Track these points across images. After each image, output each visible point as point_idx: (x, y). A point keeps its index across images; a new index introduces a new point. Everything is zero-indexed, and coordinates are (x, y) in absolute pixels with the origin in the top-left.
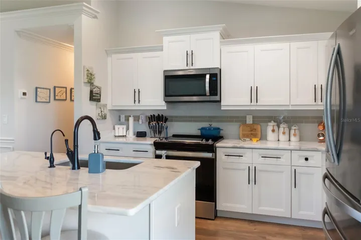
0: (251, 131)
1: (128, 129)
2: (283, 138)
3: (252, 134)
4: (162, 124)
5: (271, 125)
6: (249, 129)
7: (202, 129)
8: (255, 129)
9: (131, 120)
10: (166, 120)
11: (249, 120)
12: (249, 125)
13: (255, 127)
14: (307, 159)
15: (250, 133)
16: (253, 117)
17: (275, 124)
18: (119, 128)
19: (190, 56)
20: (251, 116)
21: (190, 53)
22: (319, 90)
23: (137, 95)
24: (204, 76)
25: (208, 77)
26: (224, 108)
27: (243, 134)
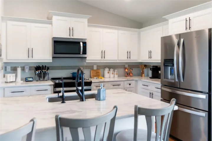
0: (97, 73)
1: (16, 76)
2: (112, 76)
3: (97, 75)
4: (45, 72)
5: (107, 70)
6: (95, 72)
7: (73, 73)
8: (98, 72)
9: (19, 70)
10: (48, 69)
11: (95, 68)
12: (95, 70)
13: (98, 71)
14: (130, 84)
15: (96, 74)
16: (97, 66)
17: (108, 69)
18: (10, 76)
19: (71, 30)
20: (96, 66)
21: (71, 29)
22: (129, 53)
23: (30, 52)
24: (79, 43)
25: (81, 44)
26: (87, 61)
27: (93, 75)
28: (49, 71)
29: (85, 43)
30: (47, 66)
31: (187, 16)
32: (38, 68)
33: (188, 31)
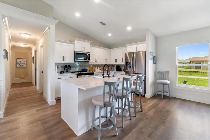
2: (99, 70)
4: (69, 68)
5: (96, 68)
11: (91, 67)
13: (93, 68)
19: (83, 48)
22: (106, 60)
23: (64, 58)
24: (87, 54)
25: (88, 55)
26: (89, 63)
27: (91, 70)
28: (71, 68)
29: (89, 54)
30: (70, 65)
31: (135, 46)
32: (66, 67)
33: (136, 51)
